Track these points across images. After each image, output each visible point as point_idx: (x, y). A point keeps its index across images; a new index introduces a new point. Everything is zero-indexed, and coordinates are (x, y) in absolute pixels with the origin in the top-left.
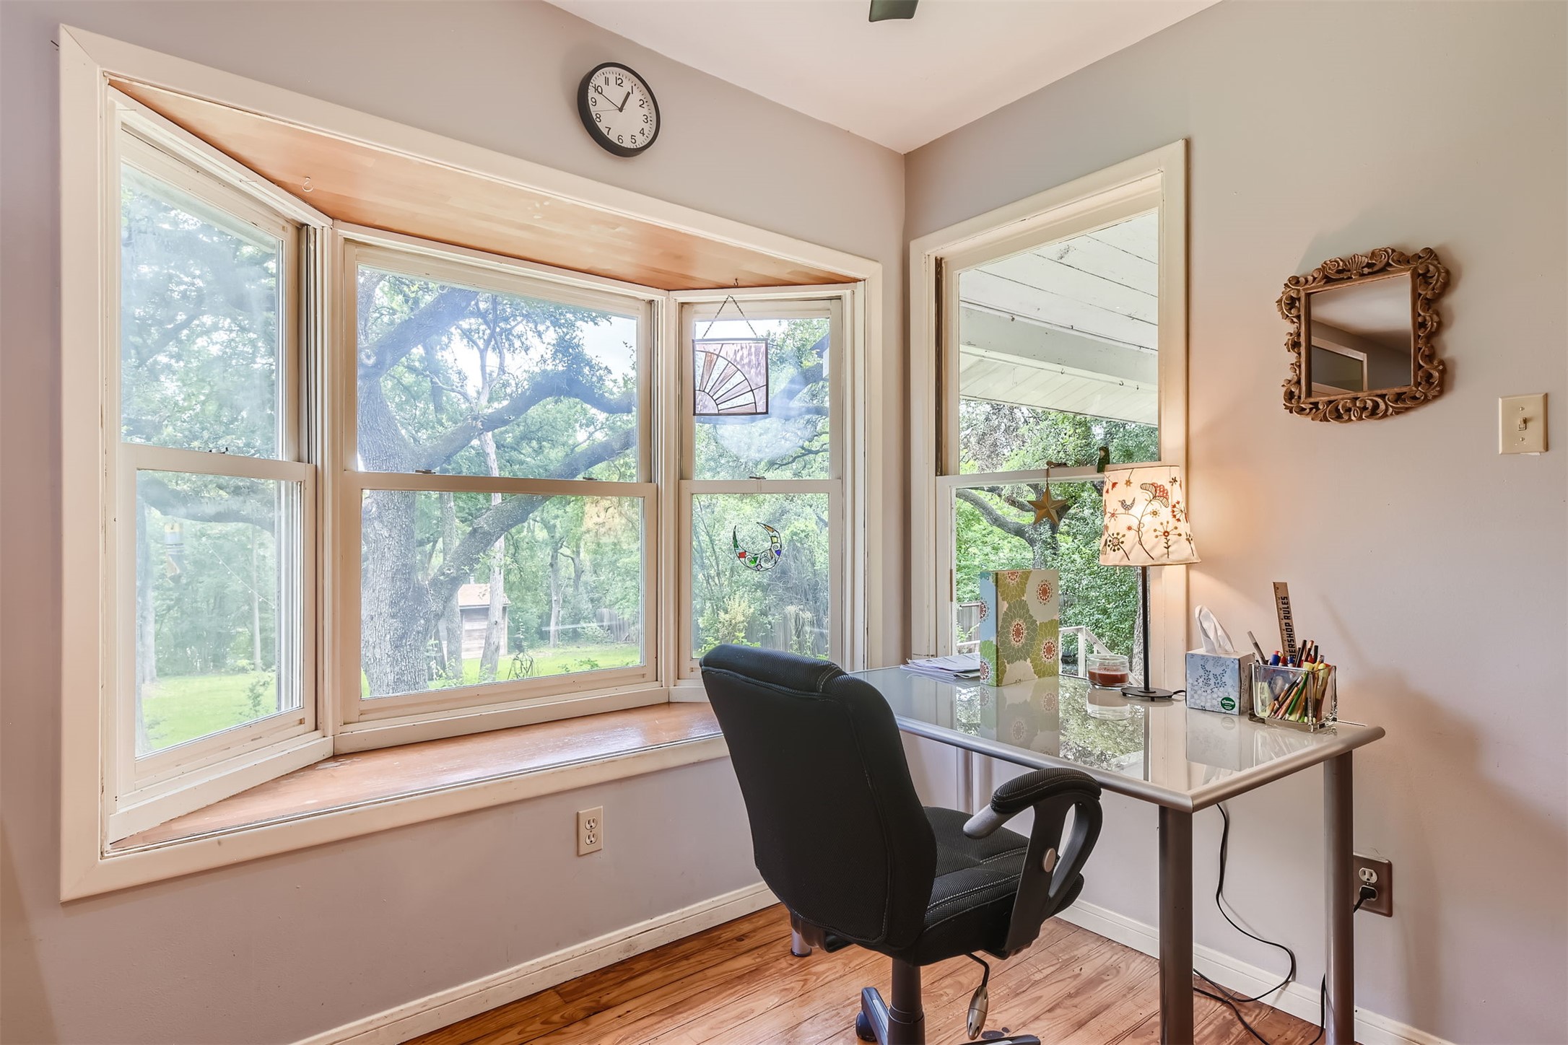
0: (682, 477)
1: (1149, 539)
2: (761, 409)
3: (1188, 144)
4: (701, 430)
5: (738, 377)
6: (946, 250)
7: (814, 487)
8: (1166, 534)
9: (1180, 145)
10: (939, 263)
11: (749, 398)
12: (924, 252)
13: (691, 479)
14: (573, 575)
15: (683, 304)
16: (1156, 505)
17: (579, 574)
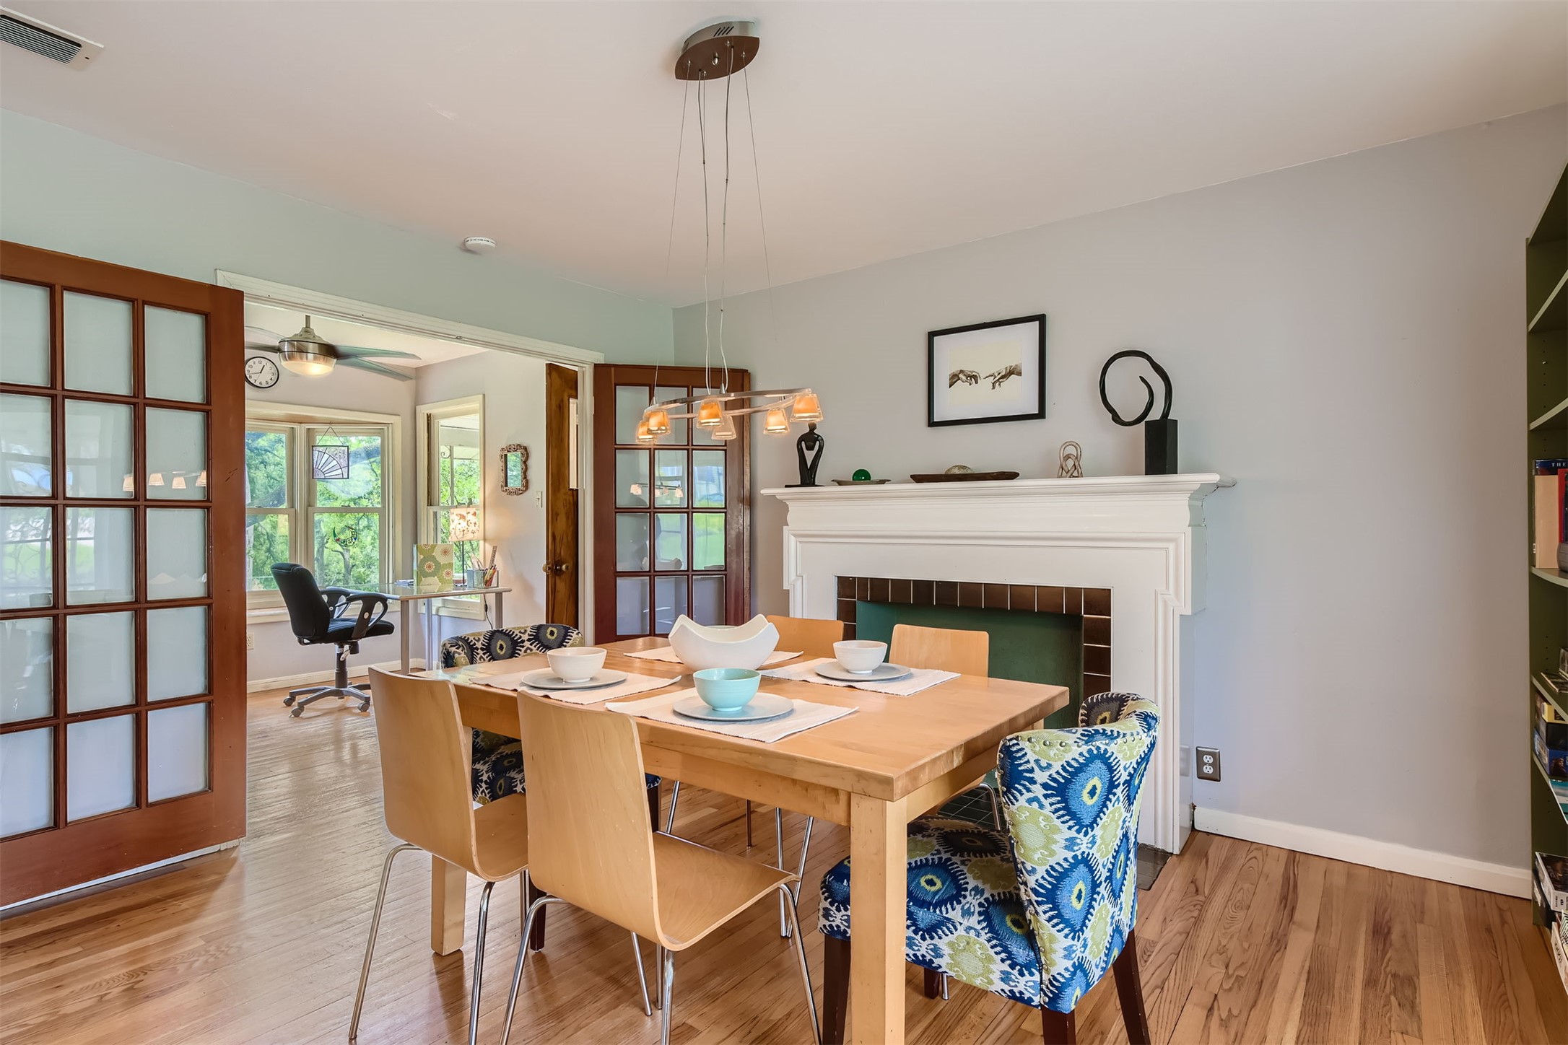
0: (309, 505)
1: (458, 532)
2: (345, 476)
3: (484, 395)
4: (320, 486)
5: (335, 463)
6: (433, 412)
7: (373, 510)
8: (464, 531)
9: (481, 396)
10: (429, 416)
11: (340, 472)
12: (423, 410)
13: (313, 506)
14: (343, 571)
15: (309, 429)
16: (461, 521)
17: (349, 569)
